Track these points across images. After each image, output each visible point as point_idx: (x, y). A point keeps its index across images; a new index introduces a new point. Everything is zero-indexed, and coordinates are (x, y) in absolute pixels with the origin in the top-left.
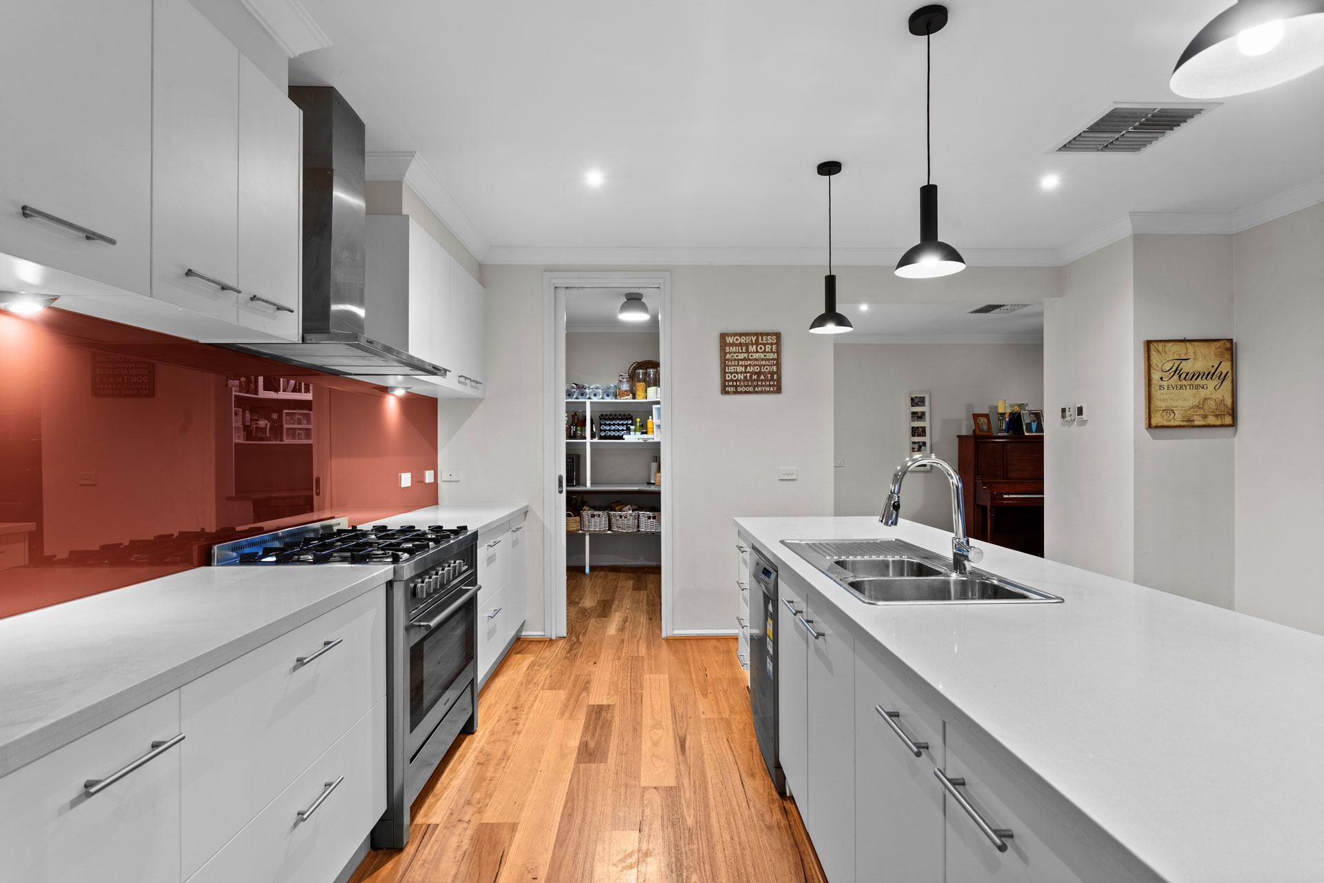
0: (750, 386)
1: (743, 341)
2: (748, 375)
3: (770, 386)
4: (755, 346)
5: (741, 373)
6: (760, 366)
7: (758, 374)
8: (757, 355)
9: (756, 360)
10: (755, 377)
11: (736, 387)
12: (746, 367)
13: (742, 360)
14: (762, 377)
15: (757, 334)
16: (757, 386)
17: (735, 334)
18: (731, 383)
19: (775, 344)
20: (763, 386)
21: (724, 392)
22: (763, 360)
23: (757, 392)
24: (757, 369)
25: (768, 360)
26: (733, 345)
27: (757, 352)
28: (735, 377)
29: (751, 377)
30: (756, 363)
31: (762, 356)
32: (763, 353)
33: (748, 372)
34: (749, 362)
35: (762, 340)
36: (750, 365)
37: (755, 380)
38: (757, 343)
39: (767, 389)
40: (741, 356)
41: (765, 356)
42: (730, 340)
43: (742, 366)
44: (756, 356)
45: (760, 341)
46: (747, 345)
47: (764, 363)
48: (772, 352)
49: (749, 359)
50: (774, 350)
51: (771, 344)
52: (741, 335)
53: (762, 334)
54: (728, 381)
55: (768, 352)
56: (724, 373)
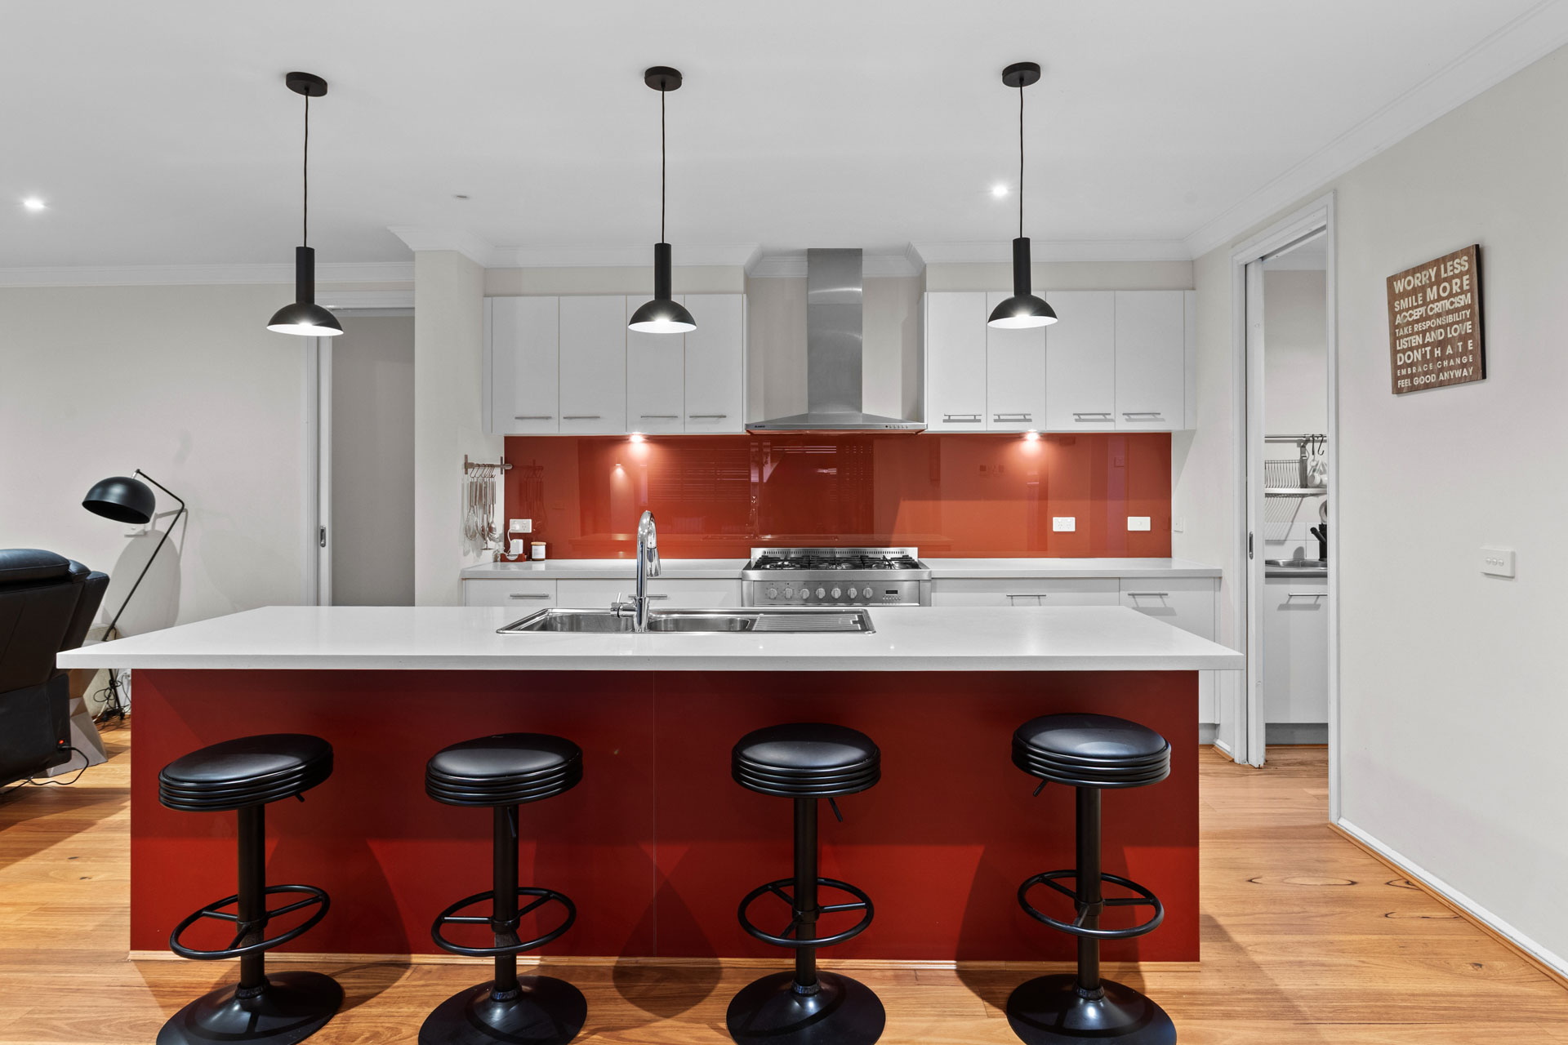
0: (1432, 372)
1: (1417, 283)
2: (1428, 349)
3: (1463, 366)
4: (1435, 288)
5: (1417, 348)
6: (1444, 327)
7: (1441, 344)
8: (1439, 304)
9: (1439, 315)
10: (1438, 352)
11: (1411, 377)
12: (1424, 333)
13: (1417, 321)
14: (1449, 351)
15: (1437, 262)
16: (1442, 370)
17: (1407, 273)
18: (1404, 372)
19: (1467, 272)
20: (1450, 368)
21: (1398, 391)
22: (1449, 312)
23: (1441, 384)
24: (1439, 335)
25: (1457, 310)
26: (1405, 294)
27: (1440, 298)
28: (1409, 357)
29: (1432, 352)
30: (1439, 322)
31: (1446, 304)
32: (1447, 298)
33: (1428, 344)
34: (1429, 323)
35: (1446, 272)
36: (1430, 329)
37: (1439, 359)
38: (1439, 281)
39: (1458, 373)
40: (1417, 314)
41: (1452, 303)
42: (1399, 287)
43: (1418, 333)
44: (1438, 307)
45: (1443, 275)
46: (1423, 289)
47: (1450, 319)
48: (1462, 292)
49: (1428, 318)
50: (1466, 287)
51: (1460, 276)
52: (1414, 271)
53: (1444, 260)
54: (1401, 367)
55: (1457, 294)
56: (1395, 352)
